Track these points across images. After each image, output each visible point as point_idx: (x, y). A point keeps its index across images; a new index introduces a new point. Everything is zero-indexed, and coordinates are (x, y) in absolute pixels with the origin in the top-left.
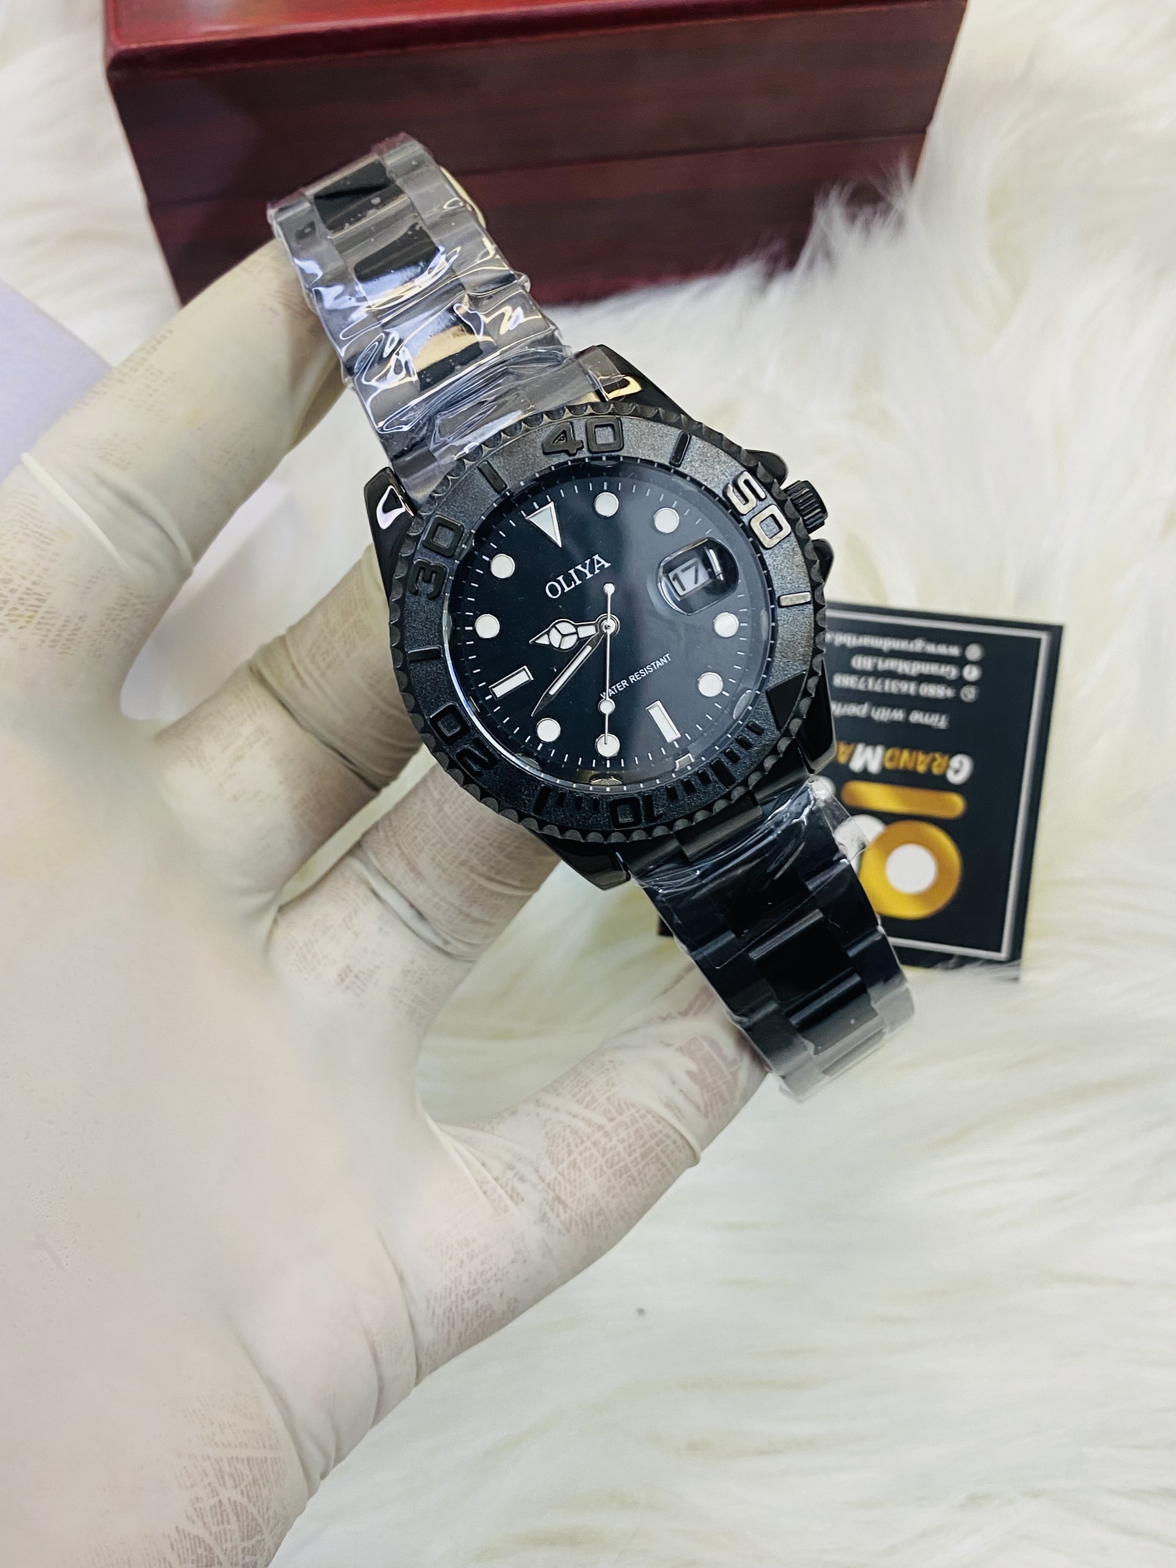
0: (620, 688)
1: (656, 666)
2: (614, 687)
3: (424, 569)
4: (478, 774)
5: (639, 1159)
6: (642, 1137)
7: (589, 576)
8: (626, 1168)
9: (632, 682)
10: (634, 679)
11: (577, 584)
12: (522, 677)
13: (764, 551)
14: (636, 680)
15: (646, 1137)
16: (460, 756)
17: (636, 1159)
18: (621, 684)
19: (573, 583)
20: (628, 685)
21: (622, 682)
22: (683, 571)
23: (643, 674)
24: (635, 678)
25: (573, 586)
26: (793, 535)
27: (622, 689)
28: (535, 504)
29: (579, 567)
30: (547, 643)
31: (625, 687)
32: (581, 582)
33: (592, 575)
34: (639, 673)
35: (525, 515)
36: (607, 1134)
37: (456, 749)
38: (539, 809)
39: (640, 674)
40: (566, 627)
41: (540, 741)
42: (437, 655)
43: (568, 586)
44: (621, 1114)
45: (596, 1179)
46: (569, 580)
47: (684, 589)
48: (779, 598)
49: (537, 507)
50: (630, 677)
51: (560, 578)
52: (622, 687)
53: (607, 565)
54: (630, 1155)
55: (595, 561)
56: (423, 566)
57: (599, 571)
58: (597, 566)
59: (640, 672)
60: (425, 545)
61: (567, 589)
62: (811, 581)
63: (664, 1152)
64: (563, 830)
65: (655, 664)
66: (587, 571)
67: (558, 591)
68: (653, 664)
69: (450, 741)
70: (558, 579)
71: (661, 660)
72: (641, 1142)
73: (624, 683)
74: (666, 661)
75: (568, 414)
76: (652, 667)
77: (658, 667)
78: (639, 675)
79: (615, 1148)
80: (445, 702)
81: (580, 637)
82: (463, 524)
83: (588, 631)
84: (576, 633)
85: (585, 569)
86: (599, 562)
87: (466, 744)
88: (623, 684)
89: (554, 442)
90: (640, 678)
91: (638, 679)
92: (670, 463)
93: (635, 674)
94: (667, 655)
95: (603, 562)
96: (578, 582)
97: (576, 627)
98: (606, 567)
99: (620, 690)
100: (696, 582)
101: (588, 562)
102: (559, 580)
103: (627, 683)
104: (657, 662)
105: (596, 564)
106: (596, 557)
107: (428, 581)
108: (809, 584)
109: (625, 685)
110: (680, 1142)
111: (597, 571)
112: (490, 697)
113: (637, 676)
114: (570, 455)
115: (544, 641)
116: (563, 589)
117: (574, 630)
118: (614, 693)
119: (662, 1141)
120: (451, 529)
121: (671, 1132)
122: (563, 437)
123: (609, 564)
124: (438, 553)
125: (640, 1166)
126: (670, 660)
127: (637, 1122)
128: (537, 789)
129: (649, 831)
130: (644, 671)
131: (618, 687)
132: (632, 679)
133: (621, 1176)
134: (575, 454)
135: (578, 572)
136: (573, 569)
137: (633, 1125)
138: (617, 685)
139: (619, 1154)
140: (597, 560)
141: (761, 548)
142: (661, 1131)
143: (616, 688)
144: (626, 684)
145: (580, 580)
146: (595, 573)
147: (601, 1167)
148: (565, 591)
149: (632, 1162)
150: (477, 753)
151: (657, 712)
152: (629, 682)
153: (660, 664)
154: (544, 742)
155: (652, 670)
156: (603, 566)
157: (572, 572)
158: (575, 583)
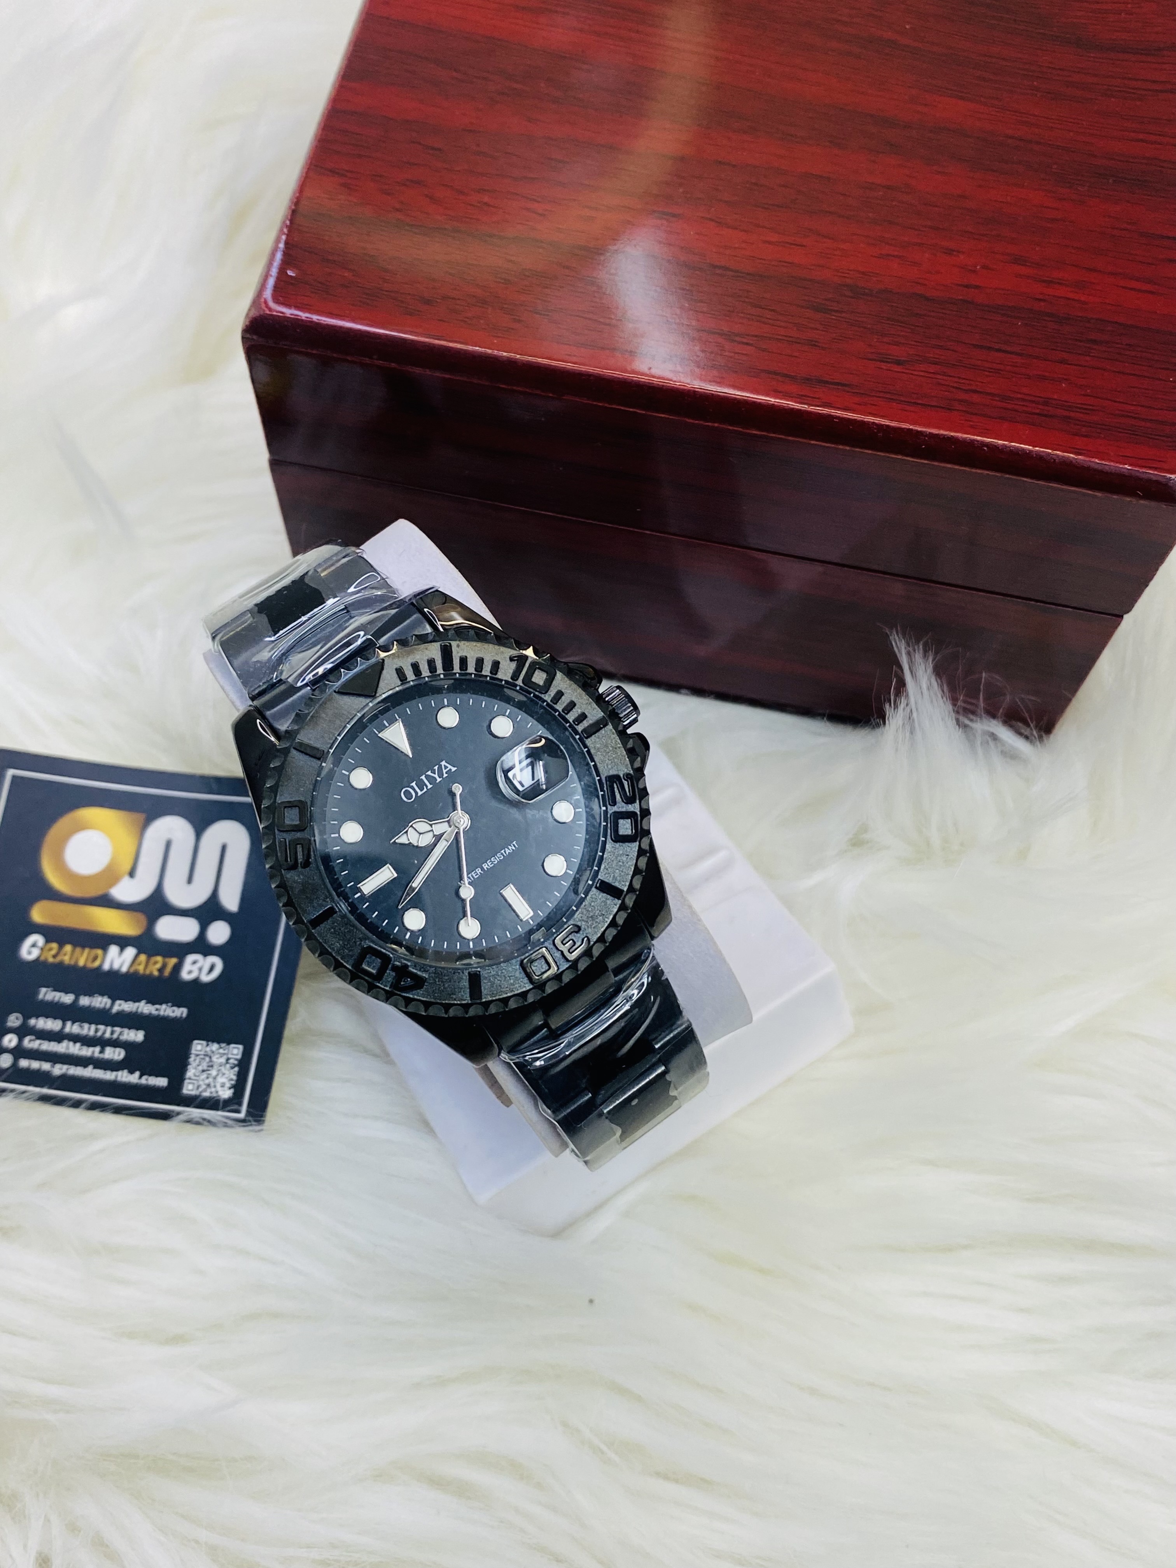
2: (470, 875)
7: (439, 780)
9: (486, 869)
10: (487, 866)
11: (429, 788)
12: (385, 875)
14: (489, 868)
18: (476, 872)
19: (425, 787)
20: (482, 872)
21: (477, 870)
23: (495, 862)
24: (488, 865)
25: (425, 790)
27: (478, 876)
28: (384, 723)
29: (429, 773)
30: (407, 842)
31: (480, 874)
32: (431, 786)
33: (441, 779)
34: (491, 861)
35: (377, 733)
39: (493, 862)
40: (421, 825)
41: (407, 930)
43: (421, 791)
46: (421, 785)
47: (523, 786)
49: (387, 725)
50: (483, 865)
51: (414, 784)
52: (477, 874)
53: (454, 769)
55: (443, 767)
57: (447, 775)
58: (444, 771)
61: (420, 793)
65: (505, 852)
66: (436, 776)
67: (412, 796)
68: (503, 851)
70: (411, 785)
71: (510, 847)
73: (479, 871)
74: (514, 848)
76: (502, 854)
77: (507, 854)
78: (491, 863)
81: (435, 833)
83: (440, 827)
84: (432, 830)
85: (435, 774)
86: (446, 767)
90: (493, 865)
91: (490, 866)
93: (487, 862)
94: (514, 843)
95: (450, 767)
96: (430, 786)
97: (431, 825)
98: (453, 771)
99: (476, 877)
100: (533, 779)
101: (436, 768)
102: (412, 786)
104: (506, 849)
105: (443, 769)
106: (443, 763)
111: (445, 775)
112: (359, 894)
113: (489, 864)
115: (402, 839)
116: (416, 793)
117: (430, 828)
118: (472, 881)
123: (456, 768)
126: (517, 846)
130: (496, 858)
131: (474, 875)
132: (485, 866)
135: (427, 777)
136: (424, 775)
138: (473, 873)
140: (444, 765)
143: (472, 876)
144: (480, 871)
145: (431, 784)
146: (444, 777)
148: (419, 795)
151: (511, 893)
152: (482, 869)
153: (509, 851)
154: (412, 932)
155: (502, 857)
156: (450, 770)
157: (423, 777)
158: (427, 787)
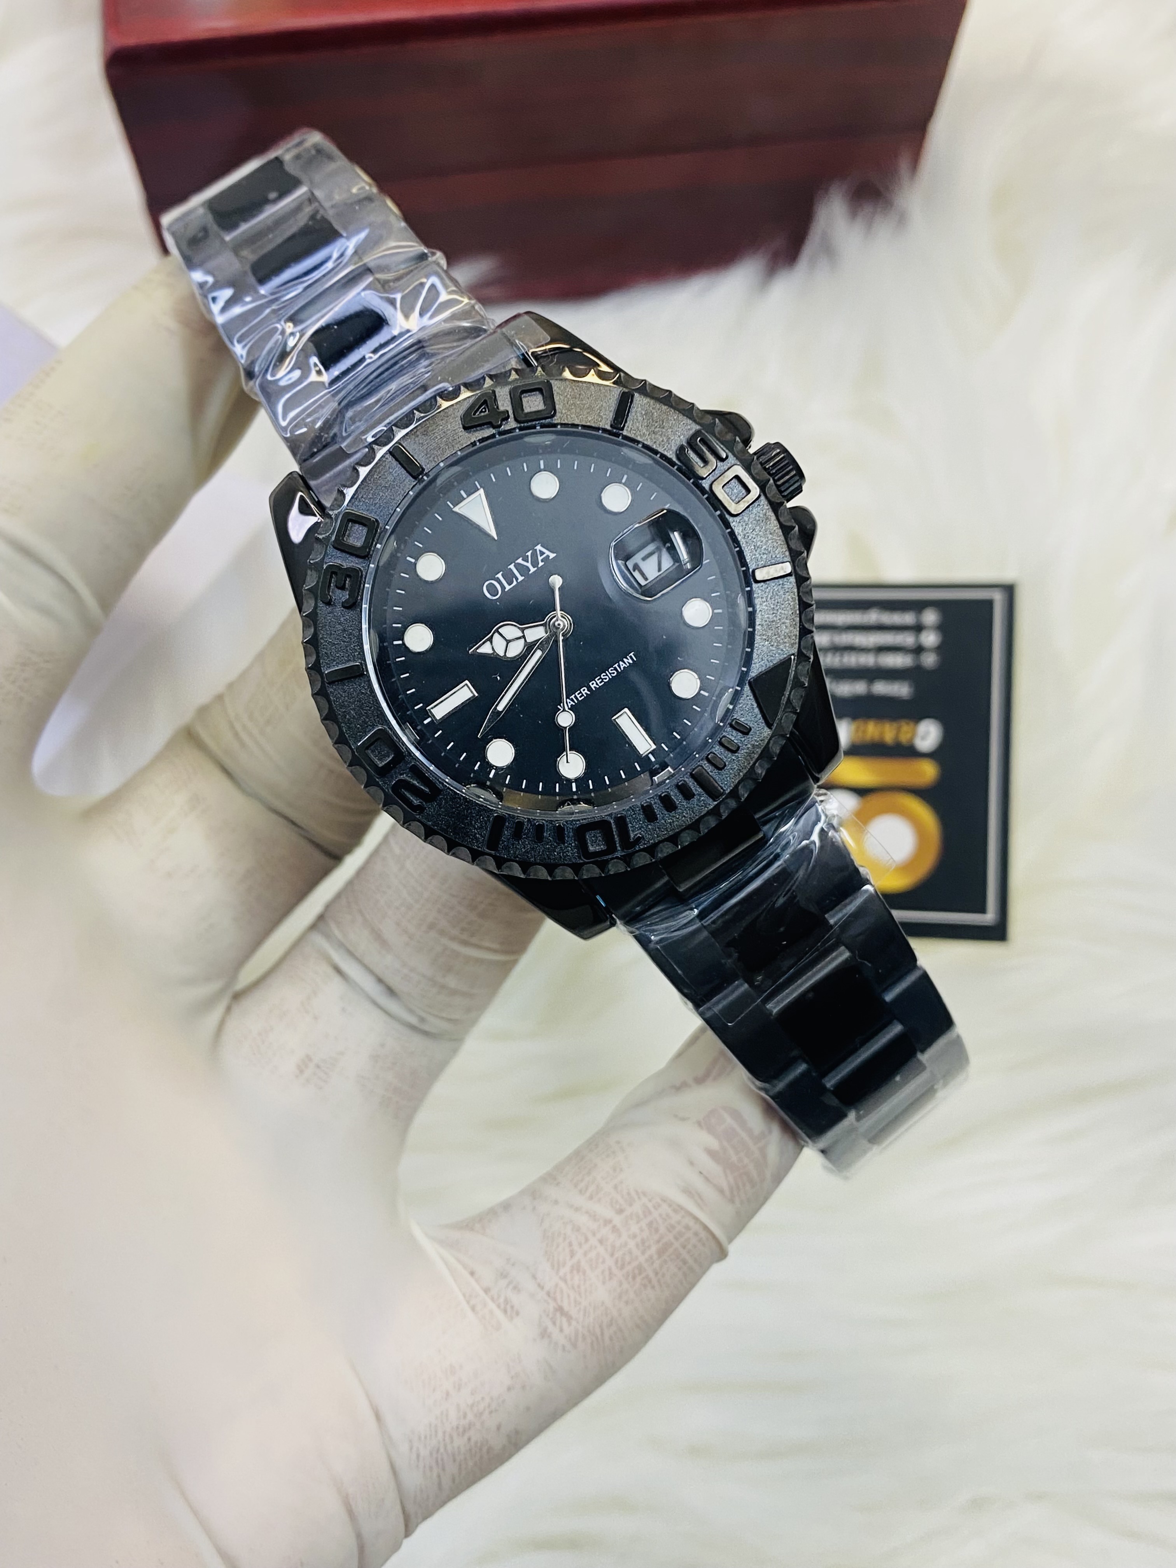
0: (580, 697)
1: (620, 668)
2: (573, 697)
3: (336, 573)
4: (420, 809)
5: (655, 1257)
6: (657, 1230)
7: (532, 570)
8: (640, 1268)
9: (594, 689)
10: (595, 685)
11: (519, 581)
12: (463, 693)
13: (730, 519)
14: (598, 687)
15: (662, 1230)
16: (396, 788)
17: (651, 1257)
18: (581, 692)
19: (514, 579)
20: (589, 693)
21: (582, 690)
22: (644, 559)
23: (606, 679)
24: (597, 684)
25: (515, 583)
26: (763, 498)
27: (583, 697)
28: (462, 492)
29: (520, 561)
30: (491, 651)
31: (585, 695)
33: (536, 569)
34: (601, 678)
35: (452, 506)
36: (615, 1229)
37: (391, 782)
38: (493, 842)
39: (603, 679)
40: (510, 631)
41: (491, 767)
42: (359, 673)
43: (509, 584)
44: (631, 1205)
45: (604, 1283)
46: (509, 577)
47: (646, 579)
48: (753, 571)
49: (465, 496)
50: (590, 684)
51: (499, 576)
52: (583, 695)
53: (552, 556)
54: (643, 1253)
55: (538, 552)
56: (334, 571)
57: (543, 563)
58: (540, 558)
59: (603, 677)
60: (336, 545)
61: (508, 587)
62: (790, 549)
63: (684, 1247)
64: (525, 866)
65: (619, 666)
66: (529, 565)
67: (497, 591)
68: (616, 665)
69: (383, 772)
70: (496, 576)
71: (625, 660)
72: (656, 1237)
73: (585, 691)
74: (631, 661)
75: (488, 383)
76: (615, 669)
77: (622, 669)
78: (601, 680)
79: (626, 1244)
80: (373, 726)
81: (528, 641)
82: (378, 518)
83: (536, 633)
84: (524, 637)
85: (528, 562)
86: (542, 553)
87: (401, 774)
88: (583, 693)
89: (474, 414)
90: (603, 683)
91: (600, 685)
92: (611, 426)
93: (596, 679)
94: (631, 654)
95: (547, 553)
96: (521, 578)
97: (523, 630)
98: (550, 558)
99: (580, 699)
100: (659, 570)
101: (529, 554)
102: (498, 578)
103: (588, 690)
104: (621, 663)
105: (539, 556)
106: (539, 548)
107: (343, 588)
108: (787, 553)
109: (586, 693)
110: (703, 1234)
111: (541, 564)
112: (429, 720)
113: (598, 682)
114: (494, 427)
115: (486, 649)
116: (503, 587)
117: (520, 634)
118: (574, 704)
119: (681, 1234)
120: (364, 525)
121: (691, 1223)
122: (484, 408)
123: (555, 555)
124: (352, 554)
125: (657, 1264)
126: (635, 659)
127: (650, 1213)
128: (489, 820)
129: (627, 859)
130: (607, 675)
131: (578, 696)
132: (593, 685)
133: (634, 1278)
134: (500, 426)
135: (518, 566)
136: (513, 564)
137: (645, 1216)
138: (576, 694)
139: (630, 1252)
140: (540, 551)
141: (727, 516)
142: (679, 1223)
143: (575, 697)
144: (586, 691)
145: (522, 576)
146: (540, 566)
147: (610, 1269)
148: (506, 590)
149: (647, 1260)
150: (415, 782)
151: (626, 722)
152: (589, 689)
153: (624, 665)
154: (497, 768)
155: (616, 673)
156: (548, 556)
157: (512, 567)
158: (517, 579)
